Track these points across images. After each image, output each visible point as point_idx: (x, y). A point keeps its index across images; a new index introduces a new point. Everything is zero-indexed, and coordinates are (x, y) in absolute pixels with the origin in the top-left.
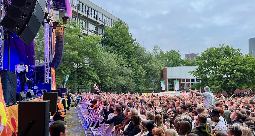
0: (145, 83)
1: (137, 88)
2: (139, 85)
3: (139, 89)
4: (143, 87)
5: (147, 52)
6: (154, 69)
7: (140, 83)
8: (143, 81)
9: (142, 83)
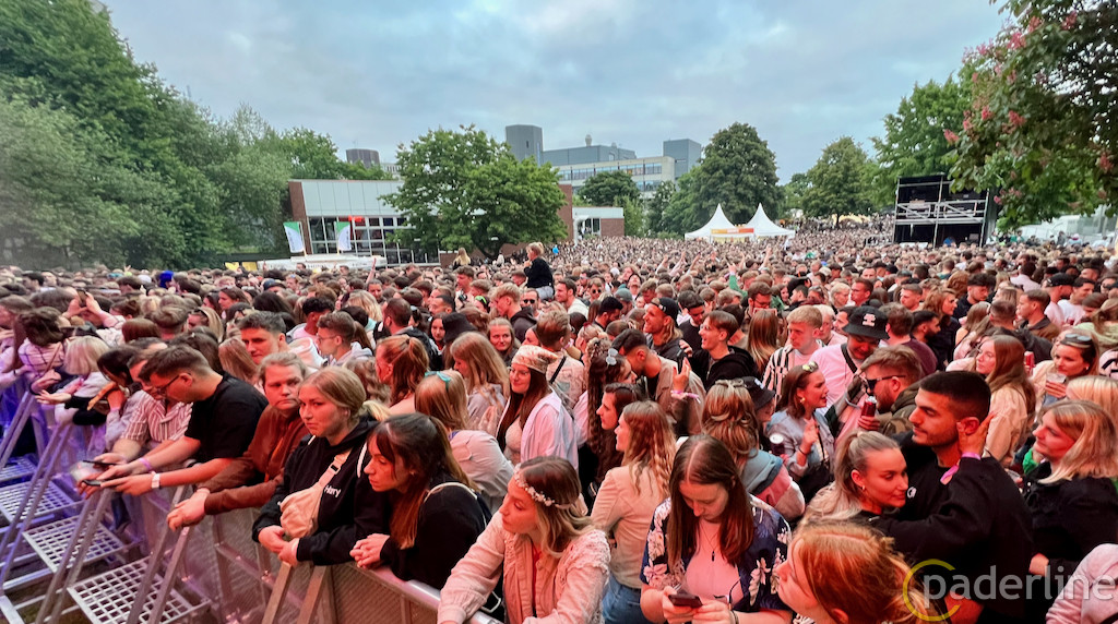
0: (225, 230)
1: (196, 247)
2: (203, 235)
4: (219, 245)
6: (254, 183)
7: (206, 229)
8: (215, 223)
9: (216, 230)
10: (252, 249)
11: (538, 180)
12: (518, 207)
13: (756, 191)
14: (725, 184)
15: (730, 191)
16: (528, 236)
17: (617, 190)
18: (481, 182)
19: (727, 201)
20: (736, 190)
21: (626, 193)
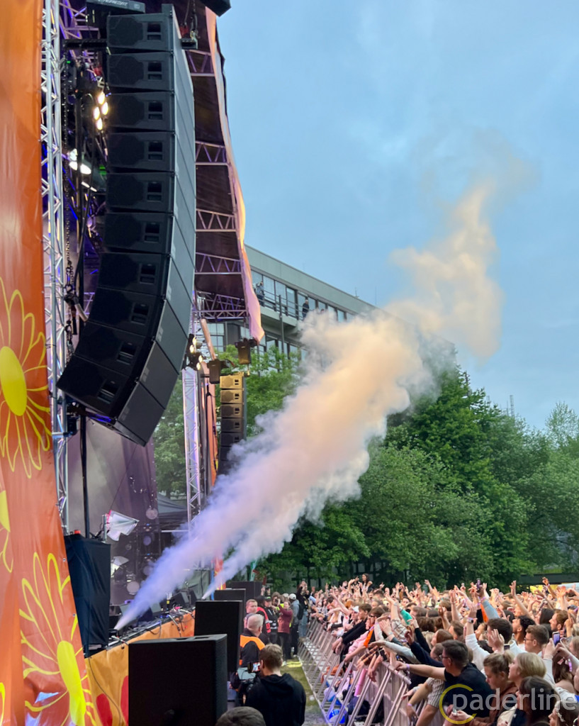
0: (531, 548)
1: (502, 568)
2: (510, 555)
3: (511, 570)
4: (523, 565)
5: (529, 433)
6: (561, 493)
7: (512, 548)
8: (521, 540)
9: (521, 549)
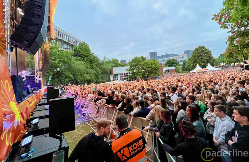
6: (106, 69)
7: (98, 77)
10: (105, 80)
11: (155, 63)
12: (151, 69)
13: (207, 60)
14: (198, 59)
15: (200, 61)
16: (153, 75)
17: (173, 63)
18: (143, 65)
19: (200, 63)
20: (201, 60)
21: (175, 63)
